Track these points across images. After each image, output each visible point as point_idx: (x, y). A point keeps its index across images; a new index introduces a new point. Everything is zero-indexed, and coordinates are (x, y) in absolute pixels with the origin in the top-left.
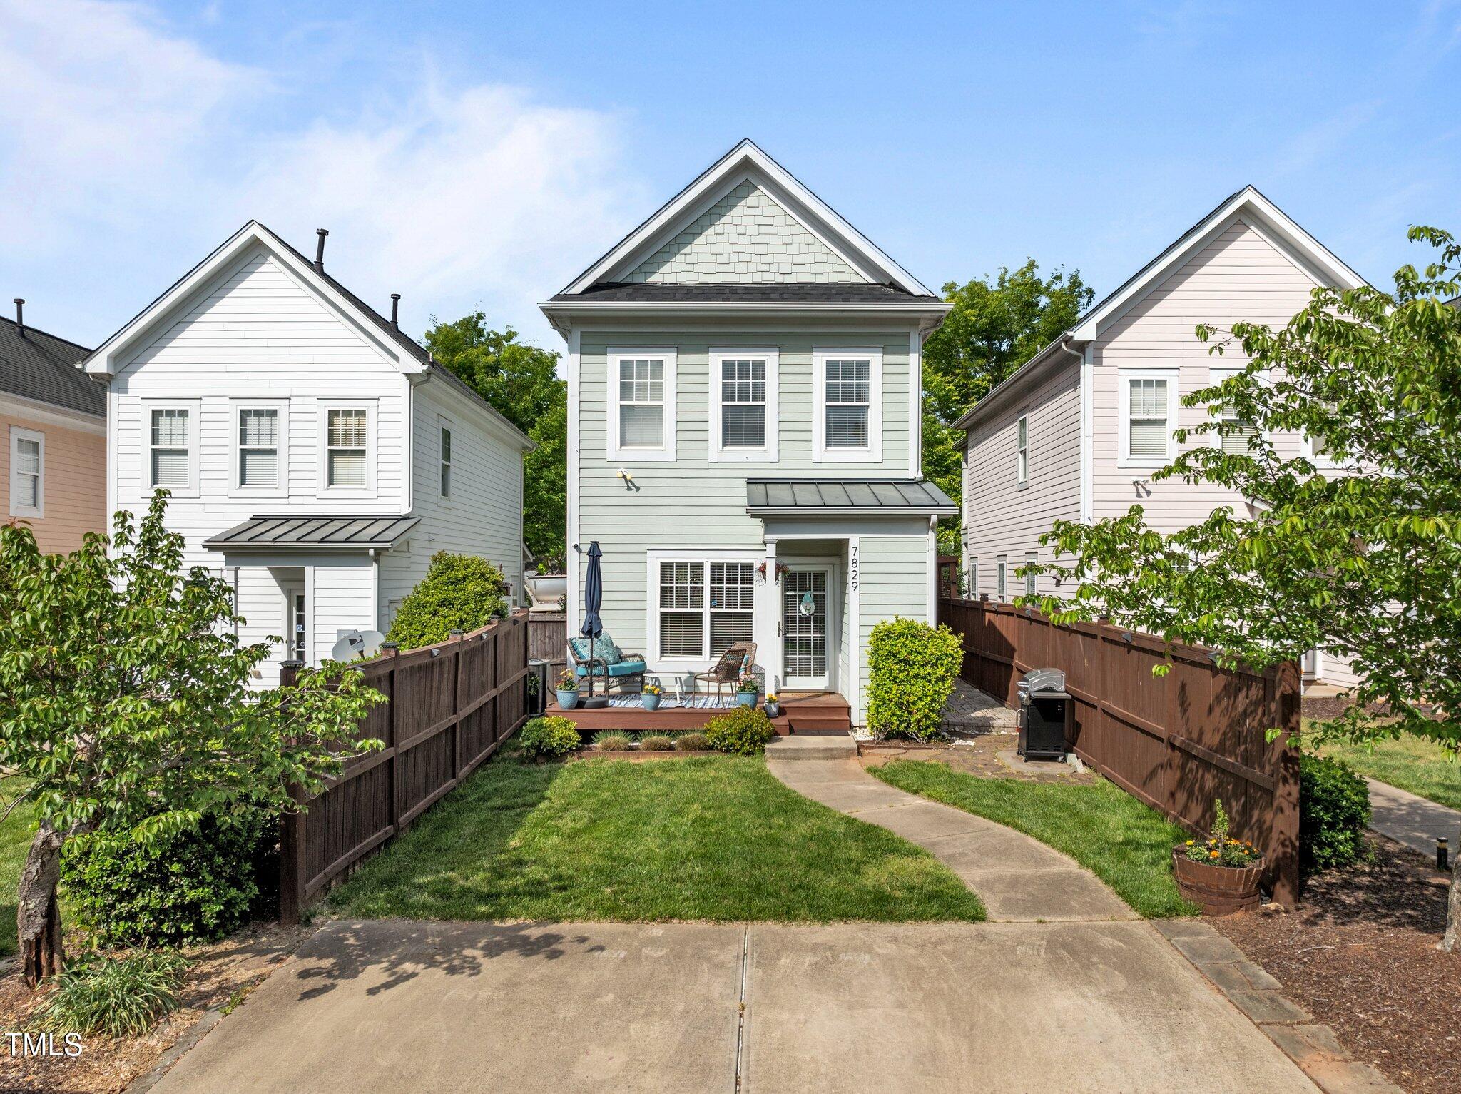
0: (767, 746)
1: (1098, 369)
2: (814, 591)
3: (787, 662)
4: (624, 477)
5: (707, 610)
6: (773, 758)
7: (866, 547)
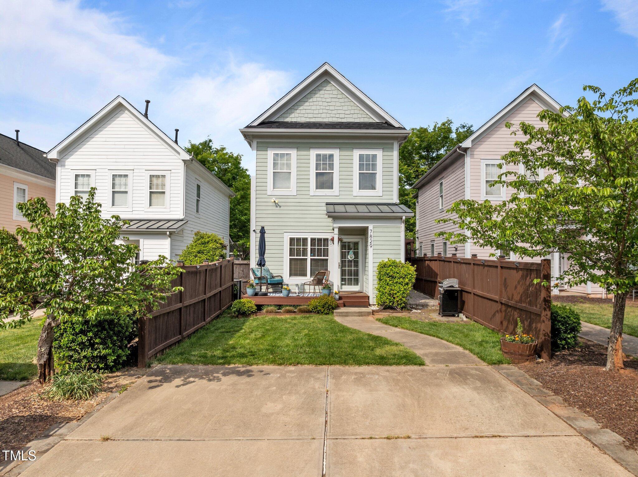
0: (334, 311)
1: (472, 160)
2: (354, 250)
3: (342, 279)
4: (275, 202)
5: (309, 258)
6: (337, 316)
7: (376, 230)
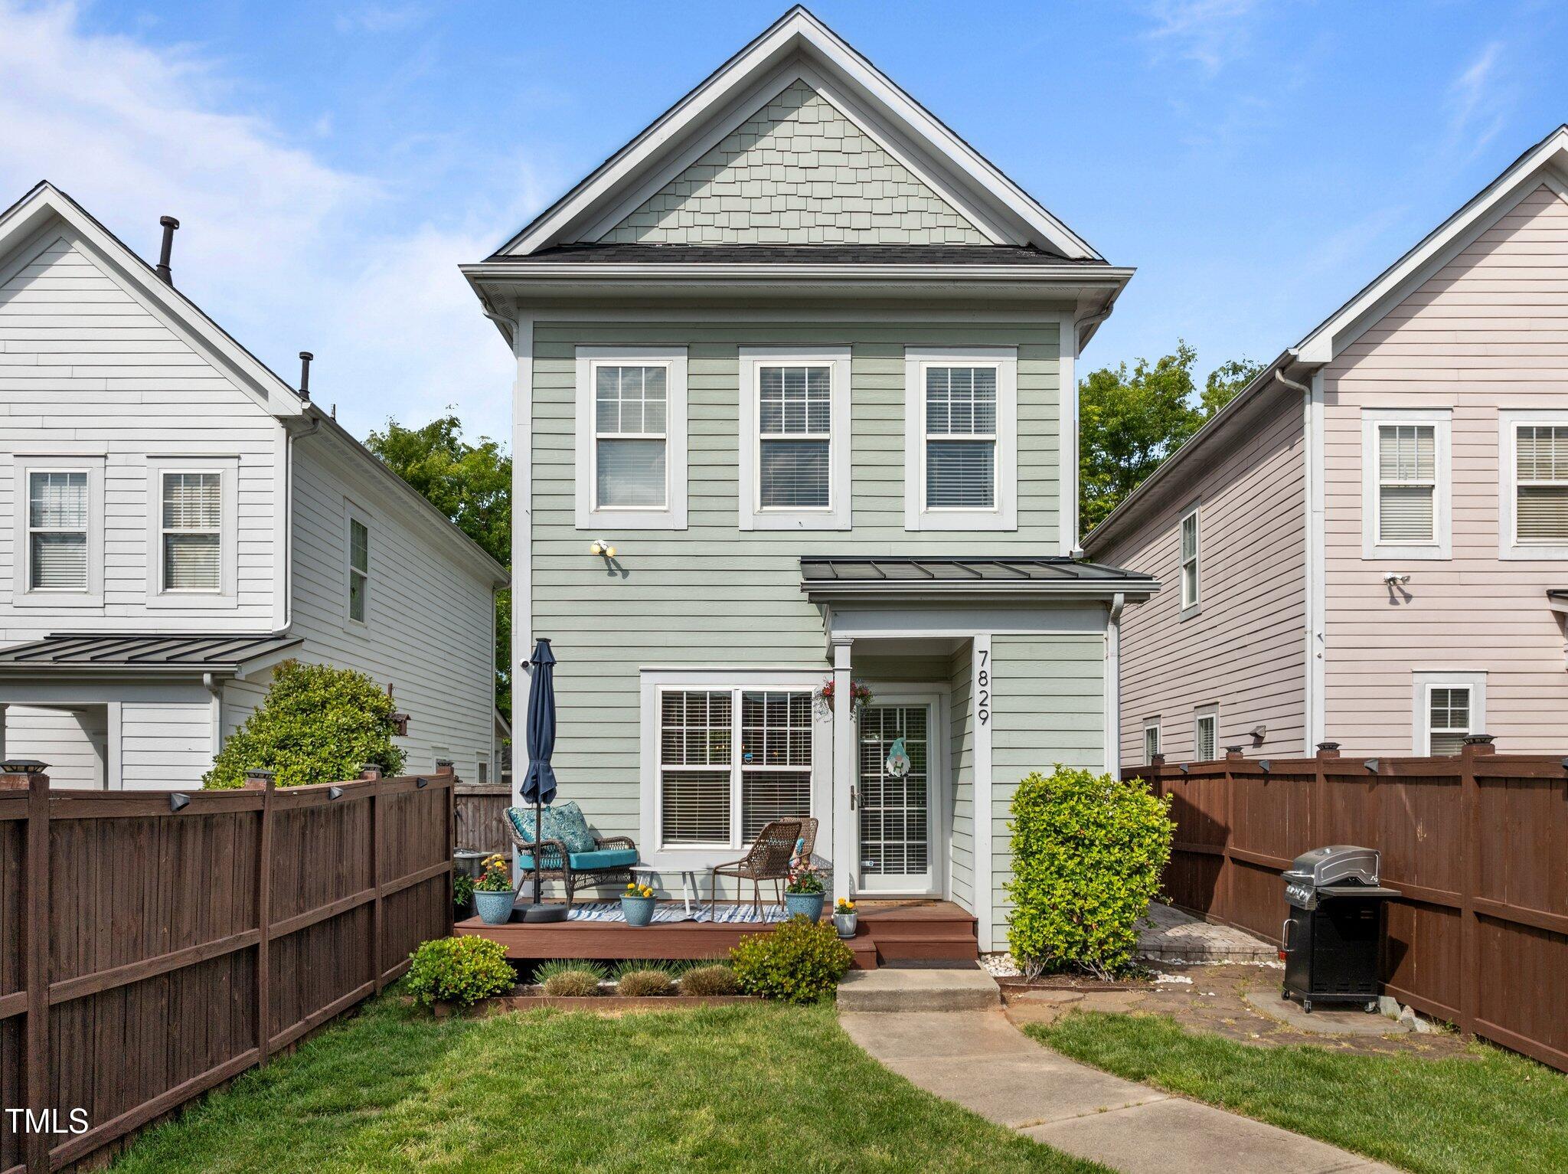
0: (841, 988)
1: (1332, 411)
2: (908, 737)
3: (865, 852)
4: (603, 553)
5: (736, 768)
6: (852, 1009)
7: (1003, 651)
